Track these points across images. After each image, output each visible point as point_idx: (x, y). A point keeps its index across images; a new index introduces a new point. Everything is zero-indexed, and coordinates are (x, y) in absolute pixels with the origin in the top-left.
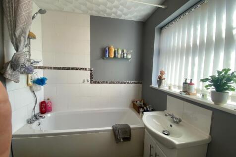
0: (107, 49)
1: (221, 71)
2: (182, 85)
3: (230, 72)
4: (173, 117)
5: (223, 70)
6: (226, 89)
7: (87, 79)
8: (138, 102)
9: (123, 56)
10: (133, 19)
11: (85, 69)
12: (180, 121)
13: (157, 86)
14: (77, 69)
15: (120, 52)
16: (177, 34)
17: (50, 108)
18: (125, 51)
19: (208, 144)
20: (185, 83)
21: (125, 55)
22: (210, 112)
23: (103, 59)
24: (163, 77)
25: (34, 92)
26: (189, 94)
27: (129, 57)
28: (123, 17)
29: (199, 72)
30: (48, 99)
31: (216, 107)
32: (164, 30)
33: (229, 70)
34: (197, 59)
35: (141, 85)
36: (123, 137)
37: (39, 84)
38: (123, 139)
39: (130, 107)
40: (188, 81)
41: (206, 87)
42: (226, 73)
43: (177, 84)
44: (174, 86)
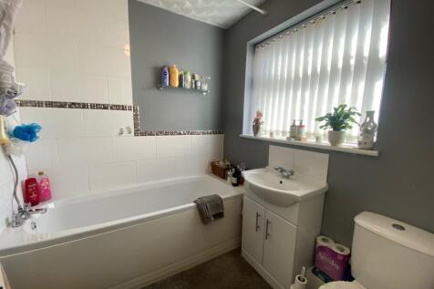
0: (166, 69)
1: (337, 107)
2: (288, 129)
3: (346, 109)
4: (282, 171)
5: (340, 106)
6: (344, 128)
7: (128, 128)
8: (221, 163)
9: (196, 87)
10: (208, 22)
11: (123, 108)
12: (292, 173)
13: (251, 134)
14: (105, 107)
15: (189, 78)
16: (280, 57)
17: (48, 191)
18: (197, 77)
19: (326, 193)
20: (293, 126)
21: (199, 84)
22: (327, 156)
23: (158, 88)
24: (261, 121)
25: (10, 157)
26: (300, 140)
27: (205, 87)
28: (193, 15)
29: (310, 111)
30: (40, 174)
31: (334, 148)
32: (260, 49)
33: (345, 106)
34: (307, 94)
35: (222, 135)
36: (214, 213)
37: (24, 138)
38: (214, 216)
39: (208, 173)
40: (297, 124)
41: (321, 127)
42: (343, 109)
43: (281, 129)
44: (277, 132)
